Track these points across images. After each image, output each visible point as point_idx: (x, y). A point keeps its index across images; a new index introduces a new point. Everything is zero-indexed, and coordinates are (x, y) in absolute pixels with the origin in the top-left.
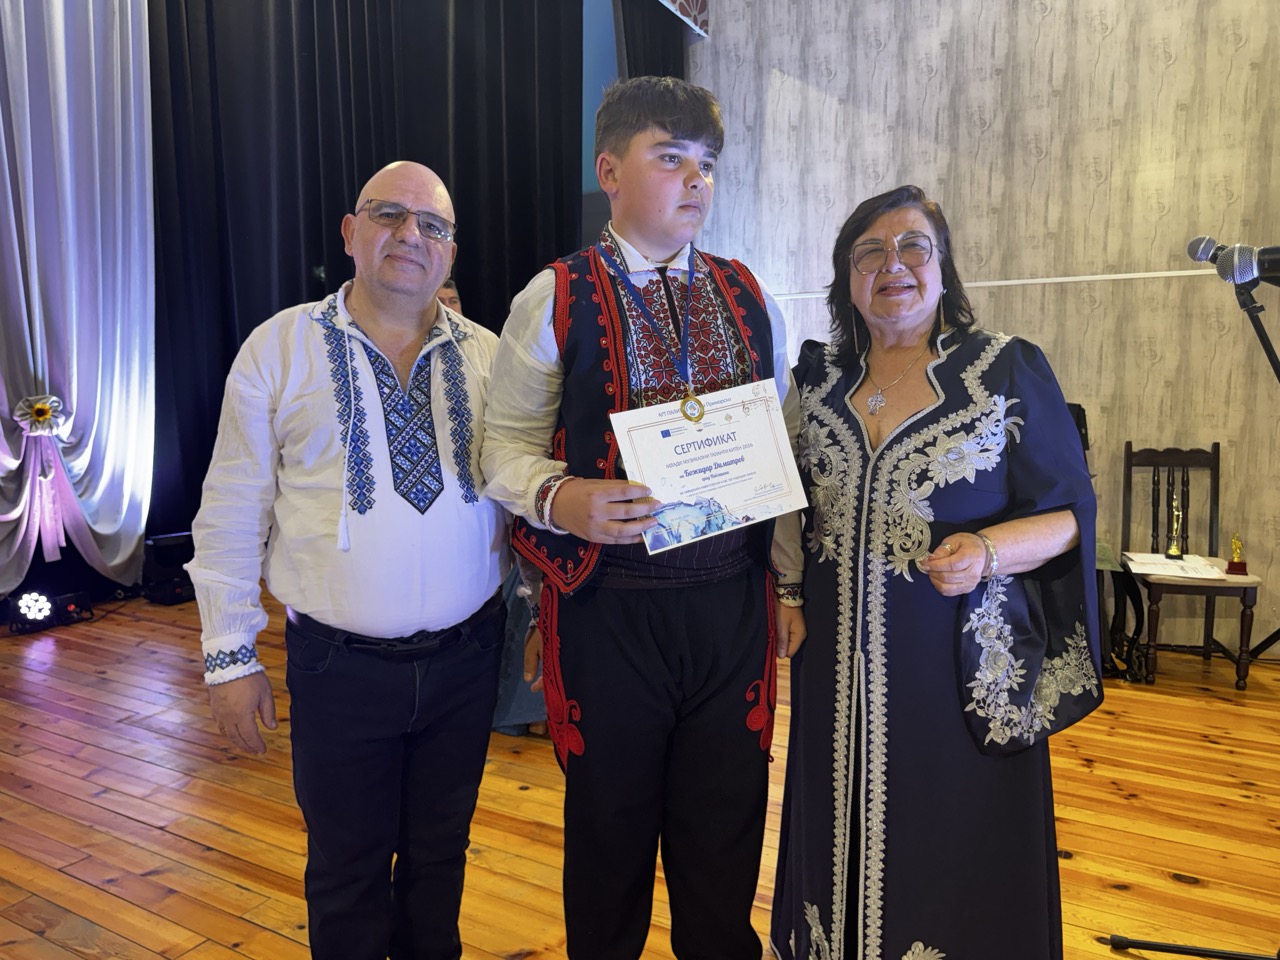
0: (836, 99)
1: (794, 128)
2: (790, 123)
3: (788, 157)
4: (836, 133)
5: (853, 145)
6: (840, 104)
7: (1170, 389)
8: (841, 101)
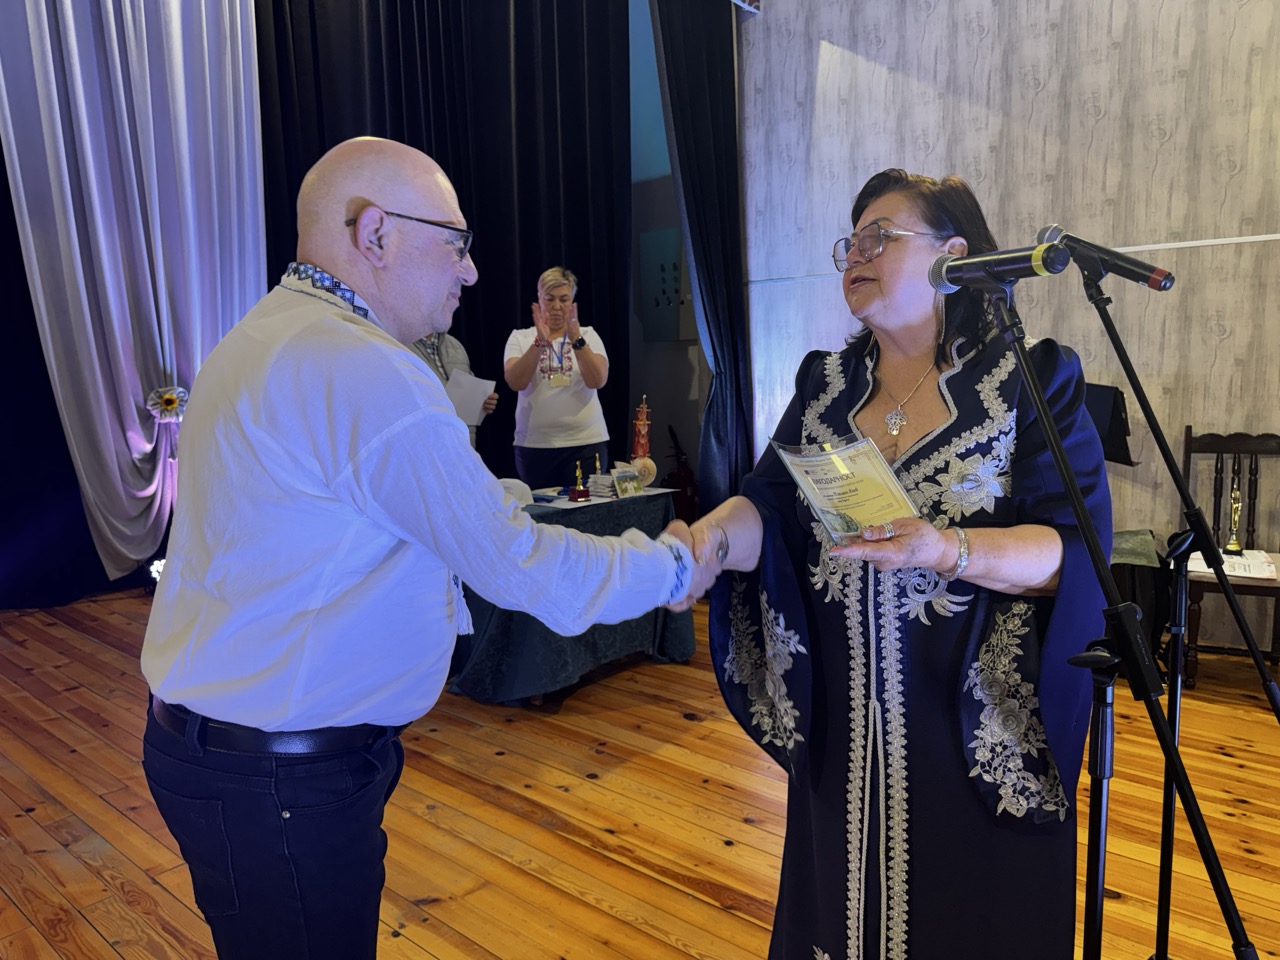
0: (884, 70)
1: (844, 101)
2: (839, 95)
3: (838, 132)
4: (886, 104)
5: (903, 116)
6: (890, 73)
7: (1240, 368)
8: (891, 69)
